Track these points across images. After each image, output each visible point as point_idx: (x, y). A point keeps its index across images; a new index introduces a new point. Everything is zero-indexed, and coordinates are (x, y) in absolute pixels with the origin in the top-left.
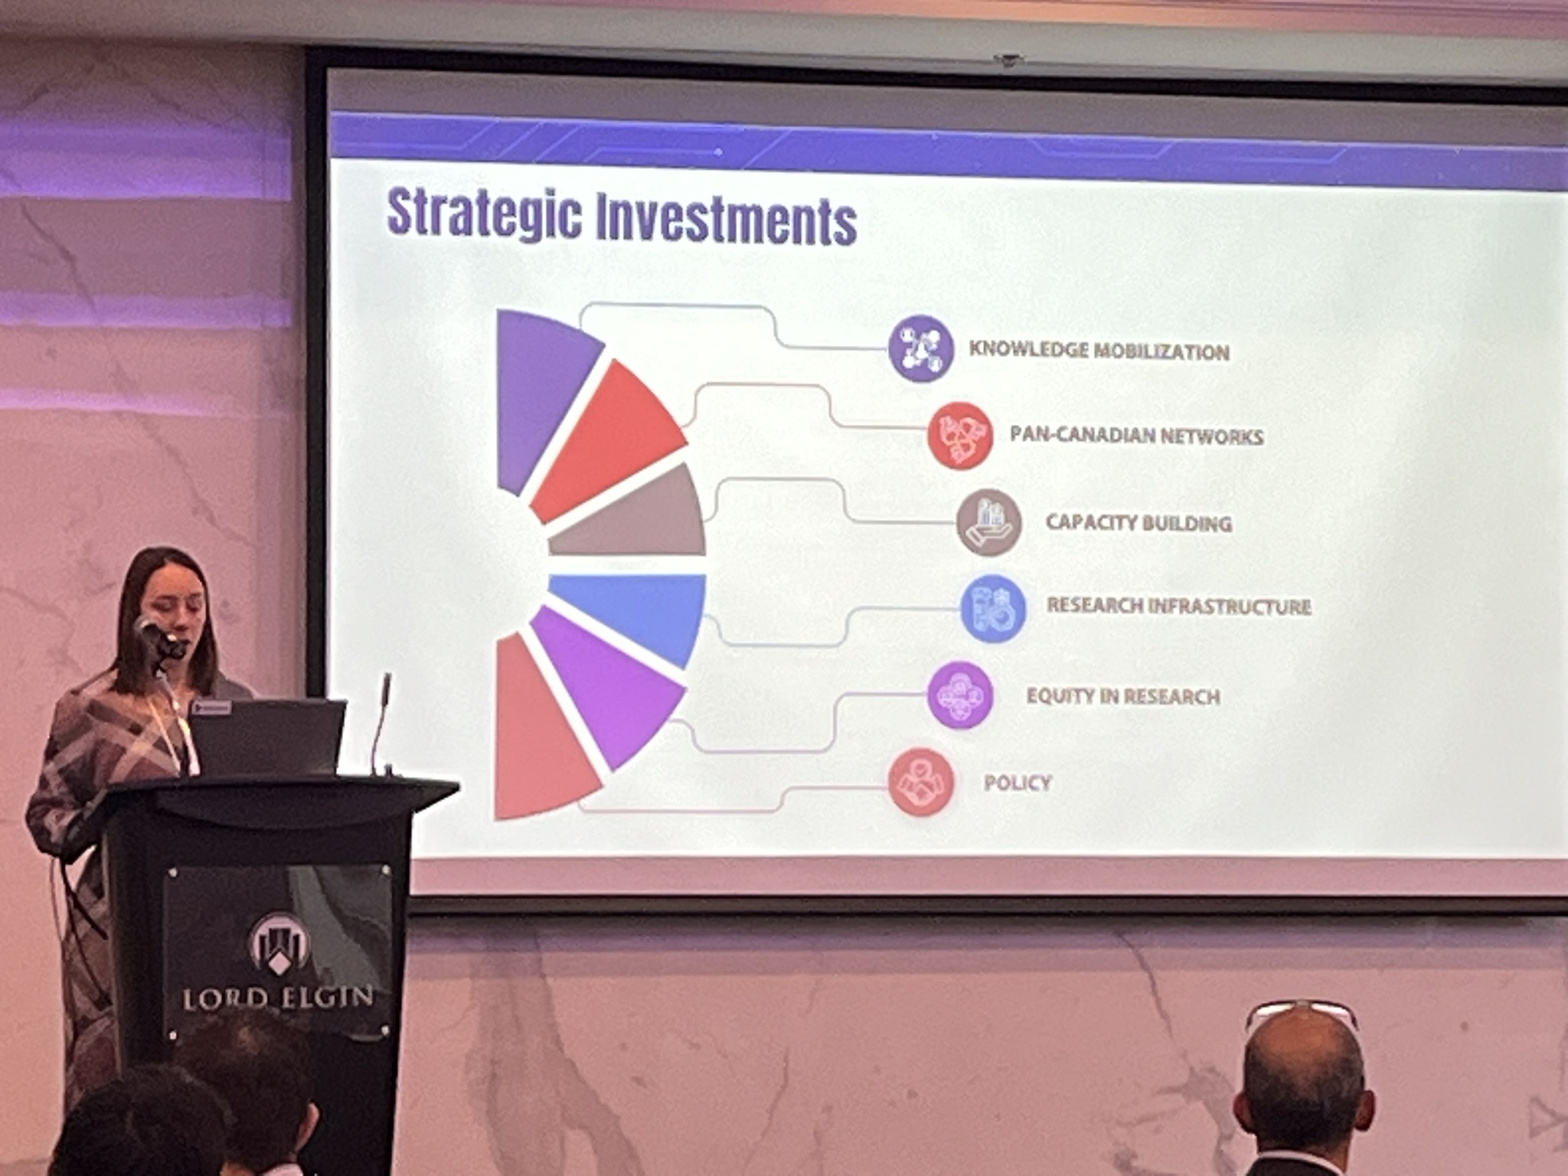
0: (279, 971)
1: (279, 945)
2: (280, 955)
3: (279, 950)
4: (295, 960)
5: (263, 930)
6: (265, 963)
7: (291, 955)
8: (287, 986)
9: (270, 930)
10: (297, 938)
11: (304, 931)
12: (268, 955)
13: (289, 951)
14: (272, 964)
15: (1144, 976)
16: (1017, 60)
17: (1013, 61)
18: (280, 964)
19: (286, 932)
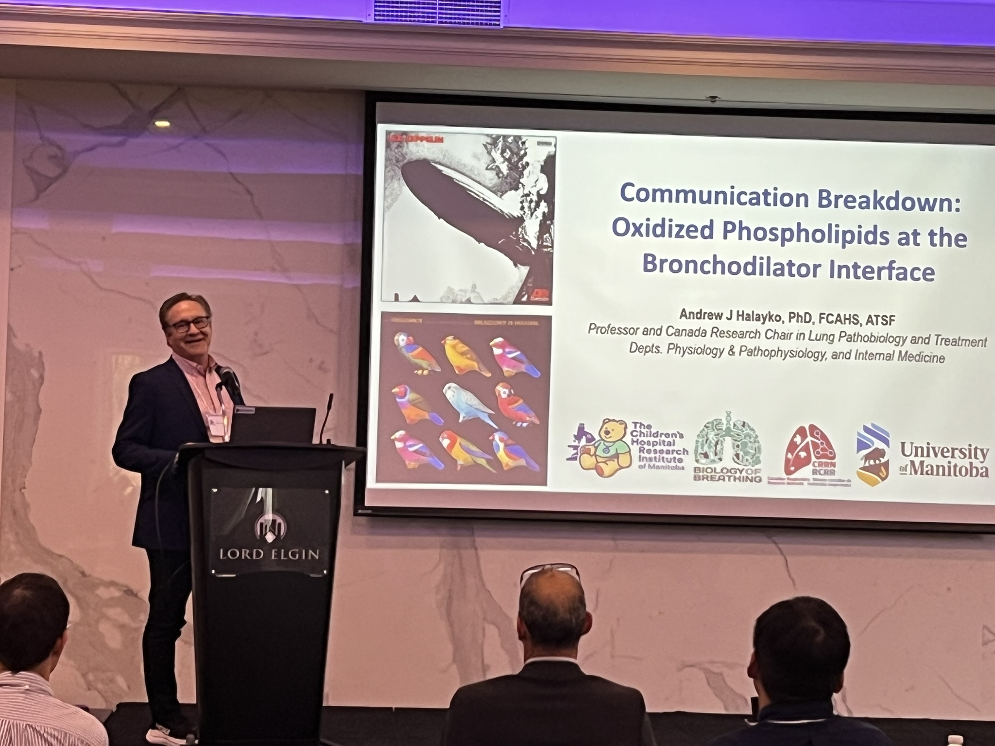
0: (270, 541)
1: (270, 528)
2: (270, 533)
3: (270, 530)
4: (278, 537)
5: (262, 520)
6: (263, 536)
7: (276, 533)
8: (274, 549)
9: (266, 521)
10: (280, 524)
11: (284, 521)
12: (264, 533)
13: (275, 530)
14: (265, 537)
15: (781, 557)
16: (717, 99)
17: (715, 99)
18: (270, 538)
19: (274, 521)
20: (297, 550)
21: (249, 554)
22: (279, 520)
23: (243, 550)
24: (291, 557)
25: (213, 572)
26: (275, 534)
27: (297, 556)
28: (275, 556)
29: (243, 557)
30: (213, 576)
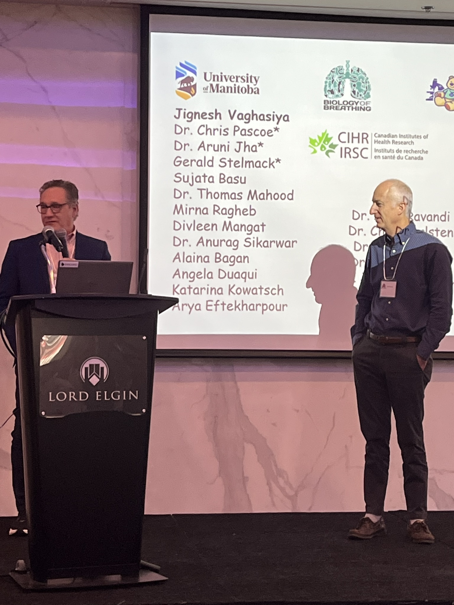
0: (94, 384)
1: (94, 372)
2: (94, 376)
3: (94, 374)
4: (101, 379)
5: (87, 365)
6: (87, 379)
7: (100, 377)
8: (97, 391)
9: (90, 365)
10: (102, 368)
11: (106, 366)
12: (89, 377)
13: (99, 375)
14: (90, 380)
18: (94, 380)
19: (97, 365)
20: (119, 392)
21: (75, 397)
22: (102, 364)
23: (70, 393)
24: (113, 398)
25: (43, 413)
26: (98, 378)
27: (119, 396)
28: (99, 397)
29: (70, 400)
30: (43, 418)
